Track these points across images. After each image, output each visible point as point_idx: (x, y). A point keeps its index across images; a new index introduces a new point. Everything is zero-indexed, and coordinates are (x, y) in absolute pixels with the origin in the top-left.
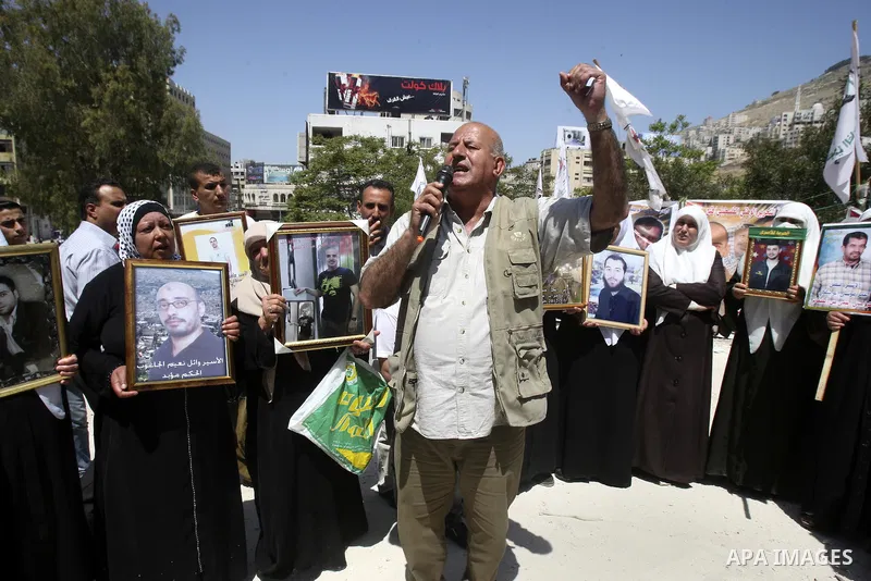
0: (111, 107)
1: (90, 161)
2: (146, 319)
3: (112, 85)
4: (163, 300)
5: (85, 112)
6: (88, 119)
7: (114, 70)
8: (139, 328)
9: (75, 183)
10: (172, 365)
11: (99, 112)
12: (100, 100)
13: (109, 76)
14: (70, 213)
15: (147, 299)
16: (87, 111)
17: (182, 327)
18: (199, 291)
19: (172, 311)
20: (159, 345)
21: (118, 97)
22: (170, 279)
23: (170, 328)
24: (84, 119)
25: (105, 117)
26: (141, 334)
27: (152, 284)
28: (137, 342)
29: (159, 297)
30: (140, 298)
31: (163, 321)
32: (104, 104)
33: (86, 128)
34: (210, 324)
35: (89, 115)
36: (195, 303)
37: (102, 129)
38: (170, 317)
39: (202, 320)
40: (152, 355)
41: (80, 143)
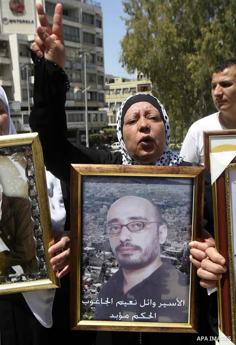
0: (206, 52)
1: (192, 91)
2: (93, 245)
3: (208, 36)
4: (115, 220)
5: (190, 58)
6: (191, 63)
7: (209, 25)
8: (86, 256)
9: (181, 108)
10: (121, 303)
11: (199, 57)
12: (200, 48)
13: (206, 30)
14: (177, 128)
15: (95, 219)
16: (192, 57)
17: (135, 257)
18: (161, 208)
19: (125, 235)
20: (108, 278)
21: (211, 44)
22: (124, 193)
23: (121, 258)
24: (189, 63)
25: (202, 60)
26: (87, 263)
27: (103, 200)
28: (82, 274)
29: (109, 217)
30: (88, 217)
31: (113, 247)
32: (202, 50)
33: (190, 69)
34: (172, 254)
35: (192, 60)
36: (154, 226)
37: (200, 68)
38: (122, 244)
39: (163, 249)
40: (99, 289)
41: (186, 80)
